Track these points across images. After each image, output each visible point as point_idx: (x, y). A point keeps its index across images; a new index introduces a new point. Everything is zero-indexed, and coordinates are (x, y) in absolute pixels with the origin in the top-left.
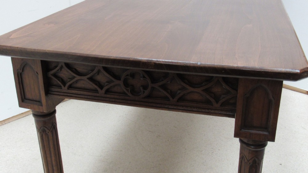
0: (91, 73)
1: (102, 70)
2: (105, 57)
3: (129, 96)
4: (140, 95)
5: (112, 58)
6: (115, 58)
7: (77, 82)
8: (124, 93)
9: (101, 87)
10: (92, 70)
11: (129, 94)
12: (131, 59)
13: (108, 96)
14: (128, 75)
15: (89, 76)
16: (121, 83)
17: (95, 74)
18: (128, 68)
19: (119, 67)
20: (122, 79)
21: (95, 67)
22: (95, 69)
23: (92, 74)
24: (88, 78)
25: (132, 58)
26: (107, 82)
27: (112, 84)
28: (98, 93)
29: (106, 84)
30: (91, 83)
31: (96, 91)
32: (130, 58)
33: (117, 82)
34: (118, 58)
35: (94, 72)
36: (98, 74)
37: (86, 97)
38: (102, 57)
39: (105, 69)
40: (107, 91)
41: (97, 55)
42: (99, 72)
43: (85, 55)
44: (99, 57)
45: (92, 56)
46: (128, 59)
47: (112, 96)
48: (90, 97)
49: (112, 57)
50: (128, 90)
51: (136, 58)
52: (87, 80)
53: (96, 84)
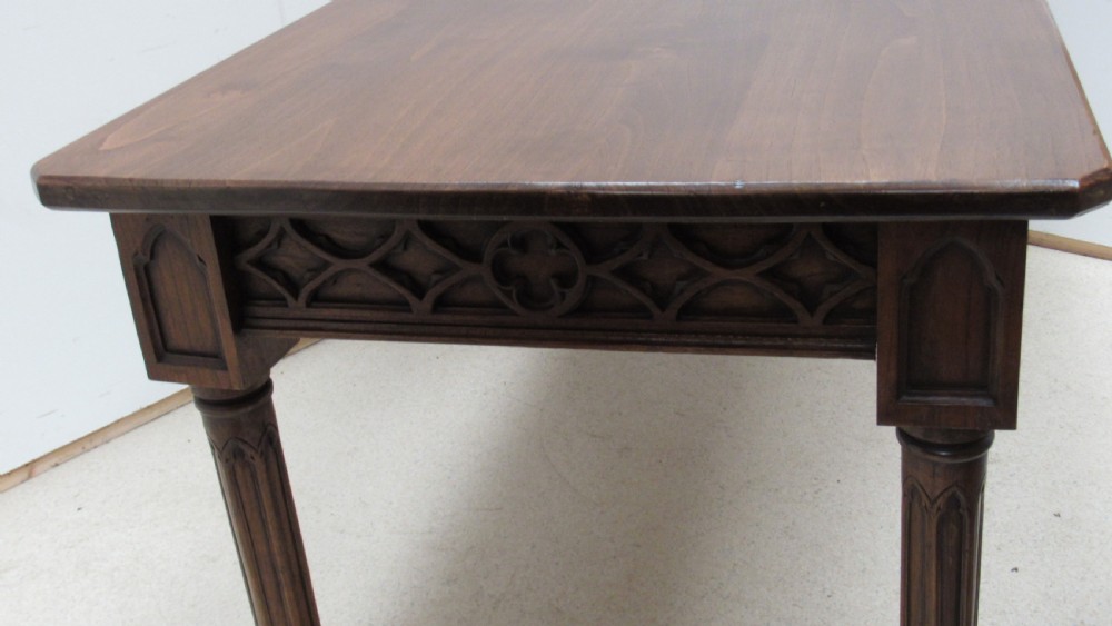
0: (380, 246)
1: (418, 233)
2: (426, 189)
3: (513, 313)
4: (552, 306)
5: (448, 189)
6: (460, 189)
7: (335, 278)
8: (497, 306)
9: (419, 290)
10: (385, 237)
11: (512, 307)
12: (510, 189)
13: (445, 318)
14: (504, 244)
15: (374, 257)
16: (483, 270)
17: (394, 248)
18: (505, 218)
19: (474, 218)
20: (488, 256)
21: (393, 222)
22: (396, 232)
23: (384, 249)
24: (374, 265)
25: (514, 185)
26: (436, 272)
27: (455, 278)
28: (410, 311)
29: (435, 278)
30: (384, 279)
31: (402, 305)
32: (507, 185)
33: (470, 269)
34: (468, 189)
35: (392, 241)
36: (405, 248)
37: (371, 327)
38: (419, 189)
39: (428, 228)
40: (441, 304)
41: (398, 185)
42: (407, 241)
43: (360, 188)
44: (406, 189)
45: (384, 188)
46: (501, 189)
47: (458, 318)
48: (385, 327)
49: (446, 185)
50: (508, 294)
51: (527, 183)
52: (371, 272)
53: (401, 283)
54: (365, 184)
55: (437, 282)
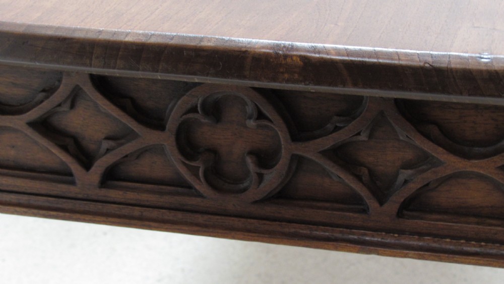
0: (42, 102)
1: (89, 90)
2: (102, 37)
3: (199, 195)
4: (245, 190)
5: (129, 39)
6: (143, 40)
8: (180, 184)
9: (86, 159)
10: (49, 91)
11: (197, 187)
12: (205, 44)
13: (114, 194)
14: (194, 110)
15: (34, 114)
16: (166, 139)
17: (59, 105)
18: (196, 79)
19: (159, 76)
20: (172, 123)
21: (59, 76)
22: (62, 86)
23: (46, 106)
24: (32, 124)
25: (209, 40)
26: (108, 138)
27: (129, 148)
28: (73, 183)
29: (106, 145)
30: (43, 142)
31: (64, 175)
32: (202, 39)
33: (148, 137)
34: (153, 40)
35: (56, 98)
36: (72, 106)
37: (24, 199)
38: (91, 36)
39: (102, 84)
40: (111, 176)
41: (69, 29)
42: (74, 98)
43: (21, 30)
44: (77, 35)
45: (50, 33)
46: (193, 44)
47: (131, 196)
48: (41, 201)
49: (127, 34)
50: (194, 171)
51: (227, 38)
52: (29, 132)
53: (64, 148)
54: (29, 26)
55: (108, 150)
